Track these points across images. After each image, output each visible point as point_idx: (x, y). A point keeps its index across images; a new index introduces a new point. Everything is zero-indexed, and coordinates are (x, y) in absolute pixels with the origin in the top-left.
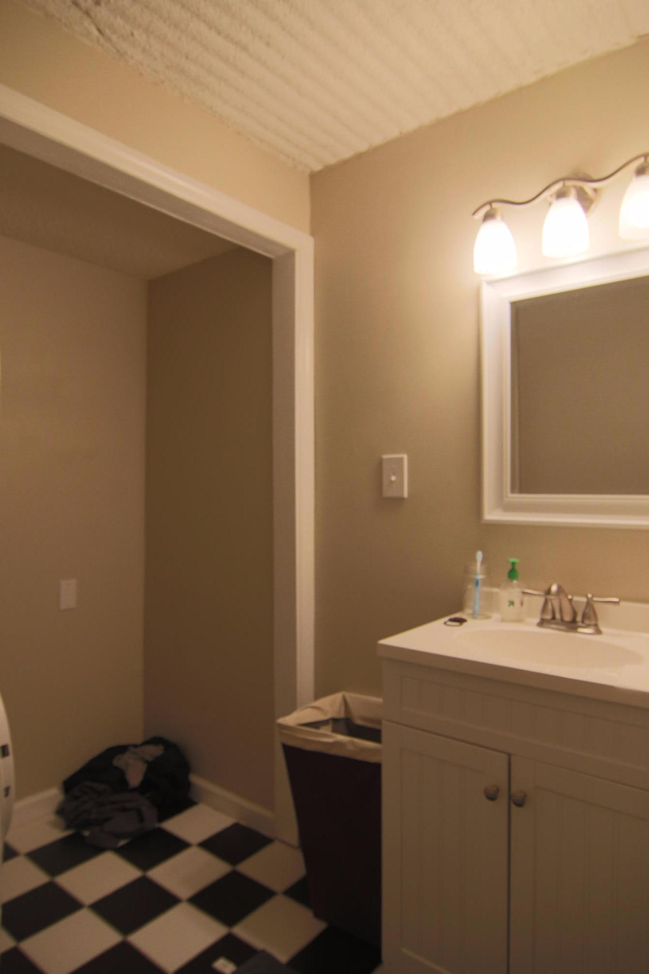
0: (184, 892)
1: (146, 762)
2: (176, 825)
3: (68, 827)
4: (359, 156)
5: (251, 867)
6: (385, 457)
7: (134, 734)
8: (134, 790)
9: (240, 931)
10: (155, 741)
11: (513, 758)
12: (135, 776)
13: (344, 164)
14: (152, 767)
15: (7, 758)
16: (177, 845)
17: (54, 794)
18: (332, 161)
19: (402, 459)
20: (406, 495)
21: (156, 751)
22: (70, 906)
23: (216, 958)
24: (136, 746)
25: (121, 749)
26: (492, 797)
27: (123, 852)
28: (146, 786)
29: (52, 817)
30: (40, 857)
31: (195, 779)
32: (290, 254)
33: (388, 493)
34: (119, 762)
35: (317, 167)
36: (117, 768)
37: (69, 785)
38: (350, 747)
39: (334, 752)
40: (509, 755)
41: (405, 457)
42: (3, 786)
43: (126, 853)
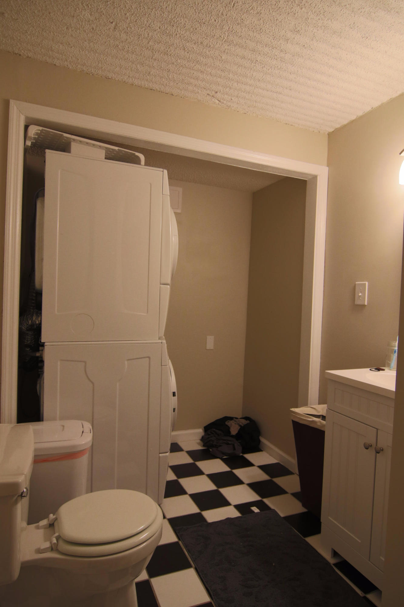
0: (246, 481)
1: (240, 426)
2: (249, 457)
3: (204, 446)
4: (352, 122)
5: (279, 481)
6: (356, 283)
7: (237, 413)
8: (232, 436)
9: (266, 500)
10: (246, 418)
11: (379, 431)
12: (234, 430)
13: (344, 127)
14: (242, 429)
15: (175, 397)
16: (249, 464)
17: (200, 432)
18: (338, 126)
19: (365, 284)
20: (366, 304)
21: (244, 422)
22: (200, 472)
23: (253, 506)
24: (237, 418)
25: (231, 419)
26: (367, 447)
27: (224, 461)
28: (238, 436)
29: (199, 441)
30: (191, 453)
31: (263, 440)
32: (315, 177)
33: (358, 302)
34: (228, 423)
35: (331, 130)
36: (227, 425)
37: (207, 429)
38: (319, 424)
39: (312, 425)
40: (377, 429)
41: (367, 283)
42: (173, 408)
43: (225, 461)
